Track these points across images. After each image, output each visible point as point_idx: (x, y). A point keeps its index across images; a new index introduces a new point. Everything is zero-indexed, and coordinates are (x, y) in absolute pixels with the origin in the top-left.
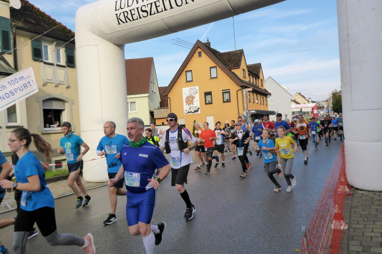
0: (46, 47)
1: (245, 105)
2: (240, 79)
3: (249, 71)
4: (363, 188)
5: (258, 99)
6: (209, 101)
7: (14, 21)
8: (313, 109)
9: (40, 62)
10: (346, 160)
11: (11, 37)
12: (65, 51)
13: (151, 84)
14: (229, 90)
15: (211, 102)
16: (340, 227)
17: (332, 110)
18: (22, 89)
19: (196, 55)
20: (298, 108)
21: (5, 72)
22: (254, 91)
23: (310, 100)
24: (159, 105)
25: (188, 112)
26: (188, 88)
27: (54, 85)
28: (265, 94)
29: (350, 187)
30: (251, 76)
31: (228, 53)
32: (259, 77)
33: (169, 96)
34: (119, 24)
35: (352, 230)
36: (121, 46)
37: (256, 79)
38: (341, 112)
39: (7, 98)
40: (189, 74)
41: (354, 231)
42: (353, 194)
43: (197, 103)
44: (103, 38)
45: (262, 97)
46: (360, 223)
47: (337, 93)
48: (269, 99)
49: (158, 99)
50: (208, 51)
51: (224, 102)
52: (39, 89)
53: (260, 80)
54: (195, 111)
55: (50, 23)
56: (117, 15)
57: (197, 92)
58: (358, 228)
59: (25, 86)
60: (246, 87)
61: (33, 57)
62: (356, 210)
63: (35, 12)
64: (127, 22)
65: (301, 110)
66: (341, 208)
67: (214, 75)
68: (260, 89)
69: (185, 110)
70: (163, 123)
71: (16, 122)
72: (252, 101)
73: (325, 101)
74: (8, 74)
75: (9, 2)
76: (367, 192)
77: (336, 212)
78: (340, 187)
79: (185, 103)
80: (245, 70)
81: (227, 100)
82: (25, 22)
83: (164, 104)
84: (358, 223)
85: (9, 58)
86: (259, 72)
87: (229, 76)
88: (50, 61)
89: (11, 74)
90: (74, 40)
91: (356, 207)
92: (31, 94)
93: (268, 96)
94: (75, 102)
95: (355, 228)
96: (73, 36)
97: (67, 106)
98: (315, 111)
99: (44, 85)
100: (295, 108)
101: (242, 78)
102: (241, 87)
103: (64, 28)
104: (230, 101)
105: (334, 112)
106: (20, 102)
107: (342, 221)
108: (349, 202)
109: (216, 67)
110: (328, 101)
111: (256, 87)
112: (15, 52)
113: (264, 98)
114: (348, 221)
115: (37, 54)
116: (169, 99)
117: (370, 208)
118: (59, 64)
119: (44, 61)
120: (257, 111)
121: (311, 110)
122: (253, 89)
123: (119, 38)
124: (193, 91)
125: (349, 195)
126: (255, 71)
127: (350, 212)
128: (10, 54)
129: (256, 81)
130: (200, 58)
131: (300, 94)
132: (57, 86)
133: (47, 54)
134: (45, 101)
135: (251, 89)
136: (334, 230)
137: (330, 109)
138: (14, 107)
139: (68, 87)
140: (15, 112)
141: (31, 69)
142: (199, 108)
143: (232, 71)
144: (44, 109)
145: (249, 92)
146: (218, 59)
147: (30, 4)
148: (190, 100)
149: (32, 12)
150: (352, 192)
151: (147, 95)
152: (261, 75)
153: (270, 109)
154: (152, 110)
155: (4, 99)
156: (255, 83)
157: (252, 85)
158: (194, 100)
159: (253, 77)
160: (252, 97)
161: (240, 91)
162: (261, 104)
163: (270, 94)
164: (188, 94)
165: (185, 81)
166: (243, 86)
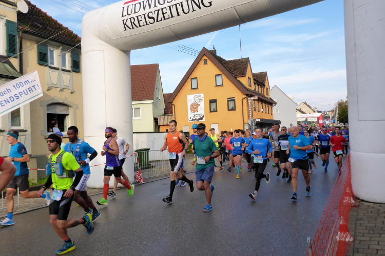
0: (52, 52)
1: (250, 113)
2: (245, 87)
3: (254, 79)
4: (369, 200)
5: (263, 108)
6: (214, 109)
7: (20, 25)
8: (318, 118)
9: (45, 66)
10: (352, 171)
11: (18, 40)
12: (71, 56)
13: (156, 91)
14: (234, 98)
16: (345, 239)
17: (338, 121)
18: (26, 93)
19: (202, 62)
20: (303, 118)
21: (11, 75)
22: (259, 100)
23: (315, 110)
24: (163, 112)
25: (193, 120)
26: (193, 96)
27: (59, 89)
28: (270, 103)
29: (356, 198)
30: (256, 85)
31: (234, 61)
32: (265, 86)
33: (174, 103)
34: (126, 30)
35: (357, 242)
36: (126, 52)
37: (261, 87)
38: (347, 122)
39: (12, 101)
40: (194, 82)
41: (360, 243)
42: (359, 206)
43: (202, 110)
44: (109, 43)
45: (267, 105)
46: (366, 235)
47: (343, 103)
48: (275, 108)
49: (162, 106)
50: (214, 59)
51: (229, 110)
52: (44, 93)
53: (265, 89)
54: (200, 119)
55: (56, 28)
56: (123, 21)
57: (202, 100)
58: (363, 240)
59: (30, 90)
60: (252, 96)
61: (38, 60)
62: (361, 222)
63: (42, 17)
64: (133, 28)
65: (307, 119)
66: (346, 220)
67: (219, 83)
68: (265, 97)
69: (189, 117)
70: (167, 130)
71: (20, 126)
72: (257, 109)
73: (331, 111)
74: (13, 78)
75: (16, 6)
76: (372, 204)
77: (341, 223)
78: (345, 198)
79: (189, 110)
80: (250, 79)
81: (233, 108)
82: (32, 26)
83: (168, 110)
84: (363, 236)
85: (15, 62)
86: (264, 80)
87: (234, 84)
88: (55, 65)
89: (17, 78)
90: (80, 45)
91: (361, 219)
92: (36, 98)
93: (273, 105)
94: (79, 108)
95: (360, 240)
96: (80, 41)
97: (71, 112)
98: (321, 121)
99: (49, 89)
100: (300, 117)
101: (247, 86)
102: (247, 95)
103: (71, 33)
104: (235, 110)
105: (340, 122)
106: (24, 106)
107: (347, 233)
108: (355, 213)
109: (221, 75)
110: (333, 111)
111: (261, 96)
112: (21, 56)
113: (270, 106)
114: (353, 233)
115: (43, 59)
116: (173, 106)
117: (376, 220)
118: (64, 68)
119: (49, 65)
120: (262, 119)
121: (316, 120)
122: (258, 98)
123: (125, 43)
124: (197, 99)
125: (355, 206)
126: (260, 79)
127: (356, 224)
128: (16, 57)
129: (261, 90)
130: (206, 66)
131: (305, 103)
132: (61, 91)
133: (53, 59)
134: (49, 105)
135: (256, 98)
136: (340, 242)
137: (336, 119)
138: (18, 111)
139: (72, 92)
140: (19, 115)
141: (36, 73)
142: (203, 116)
143: (238, 79)
144: (48, 114)
145: (254, 100)
146: (224, 66)
147: (37, 8)
148: (195, 107)
149: (39, 17)
150: (357, 204)
151: (152, 101)
152: (266, 84)
153: (275, 118)
154: (156, 117)
155: (9, 102)
156: (260, 92)
157: (257, 94)
158: (199, 107)
159: (258, 85)
160: (257, 106)
161: (245, 100)
162: (266, 113)
163: (275, 103)
164: (193, 101)
165: (190, 89)
166: (249, 94)
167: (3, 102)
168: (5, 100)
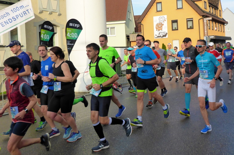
1: (206, 31)
2: (201, 10)
3: (209, 3)
5: (216, 26)
6: (175, 28)
13: (128, 13)
14: (192, 18)
15: (177, 29)
18: (22, 16)
21: (10, 2)
22: (213, 20)
24: (134, 30)
25: (158, 37)
26: (158, 17)
27: (48, 13)
28: (223, 23)
30: (211, 8)
32: (218, 8)
33: (142, 23)
37: (215, 10)
39: (10, 22)
40: (159, 5)
43: (166, 29)
45: (220, 25)
48: (226, 27)
49: (133, 26)
51: (188, 29)
52: (35, 15)
53: (218, 11)
54: (163, 36)
57: (165, 20)
59: (25, 13)
60: (207, 17)
67: (180, 6)
68: (218, 18)
69: (155, 35)
72: (211, 28)
74: (11, 4)
79: (155, 29)
80: (206, 2)
81: (191, 27)
83: (138, 29)
86: (218, 4)
87: (192, 7)
89: (14, 3)
92: (29, 20)
93: (225, 24)
99: (41, 12)
101: (203, 9)
102: (203, 16)
104: (193, 28)
106: (21, 26)
111: (216, 17)
113: (222, 25)
116: (142, 26)
120: (216, 36)
122: (212, 18)
124: (162, 19)
126: (214, 3)
129: (215, 12)
132: (51, 13)
135: (211, 18)
138: (16, 30)
139: (60, 15)
140: (17, 34)
143: (196, 3)
144: (40, 32)
145: (209, 20)
148: (160, 26)
151: (125, 22)
153: (227, 35)
154: (128, 34)
155: (8, 23)
156: (214, 13)
157: (212, 15)
158: (163, 27)
159: (212, 8)
160: (211, 25)
161: (202, 20)
162: (219, 31)
163: (227, 23)
164: (158, 22)
165: (156, 11)
166: (204, 15)
167: (4, 23)
168: (5, 22)
